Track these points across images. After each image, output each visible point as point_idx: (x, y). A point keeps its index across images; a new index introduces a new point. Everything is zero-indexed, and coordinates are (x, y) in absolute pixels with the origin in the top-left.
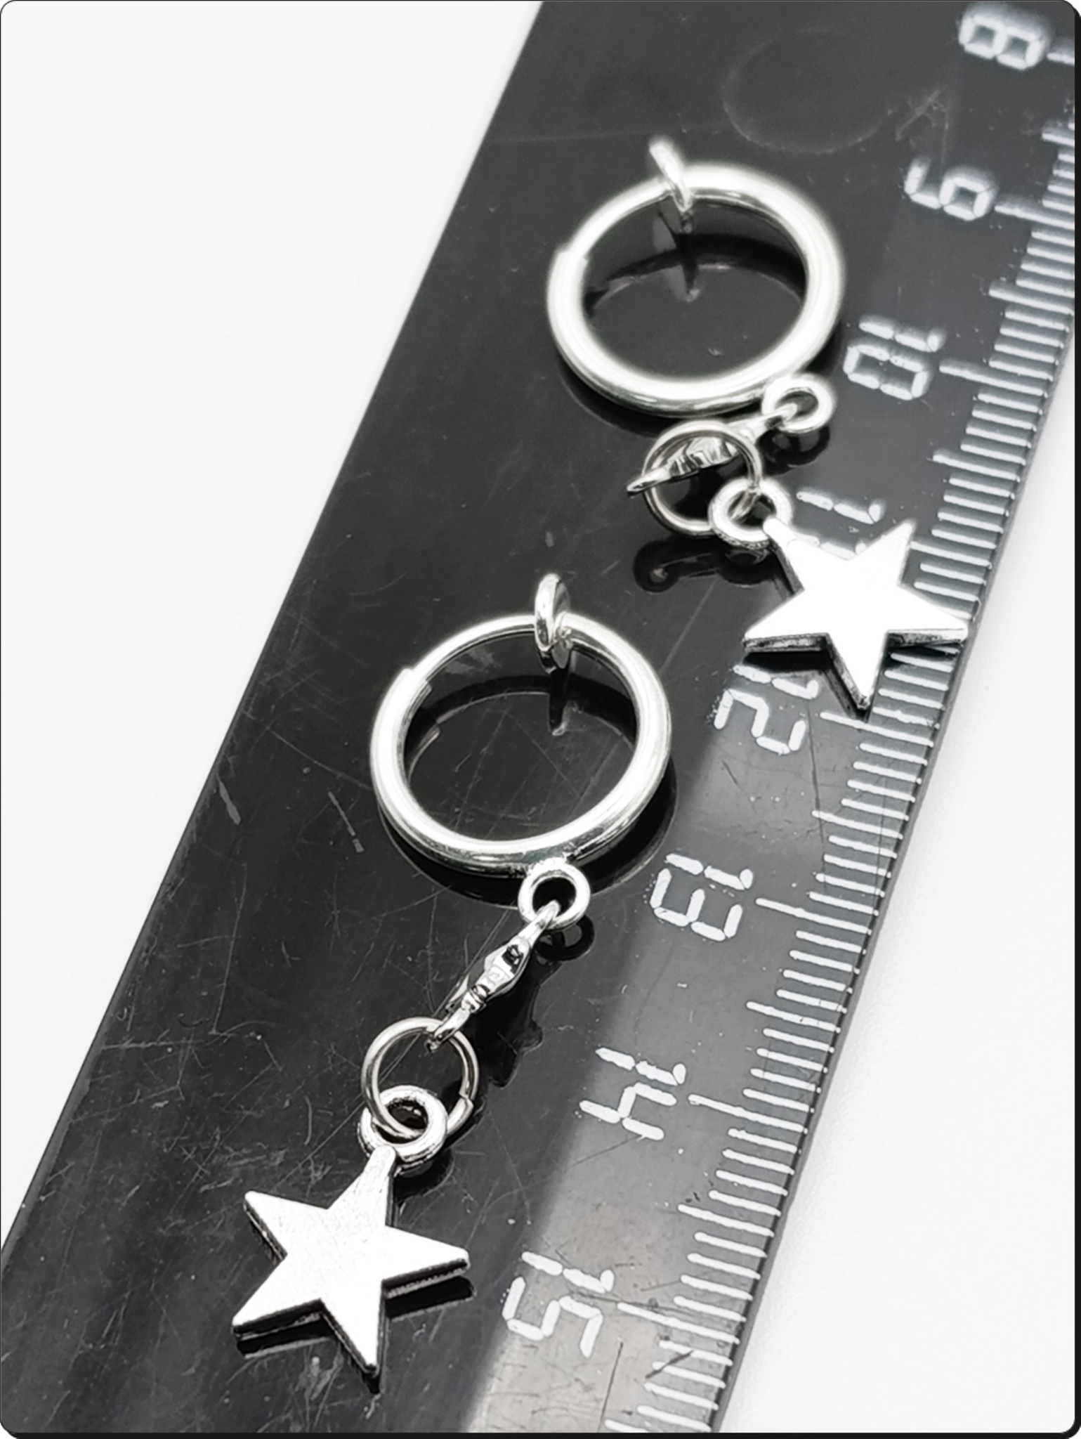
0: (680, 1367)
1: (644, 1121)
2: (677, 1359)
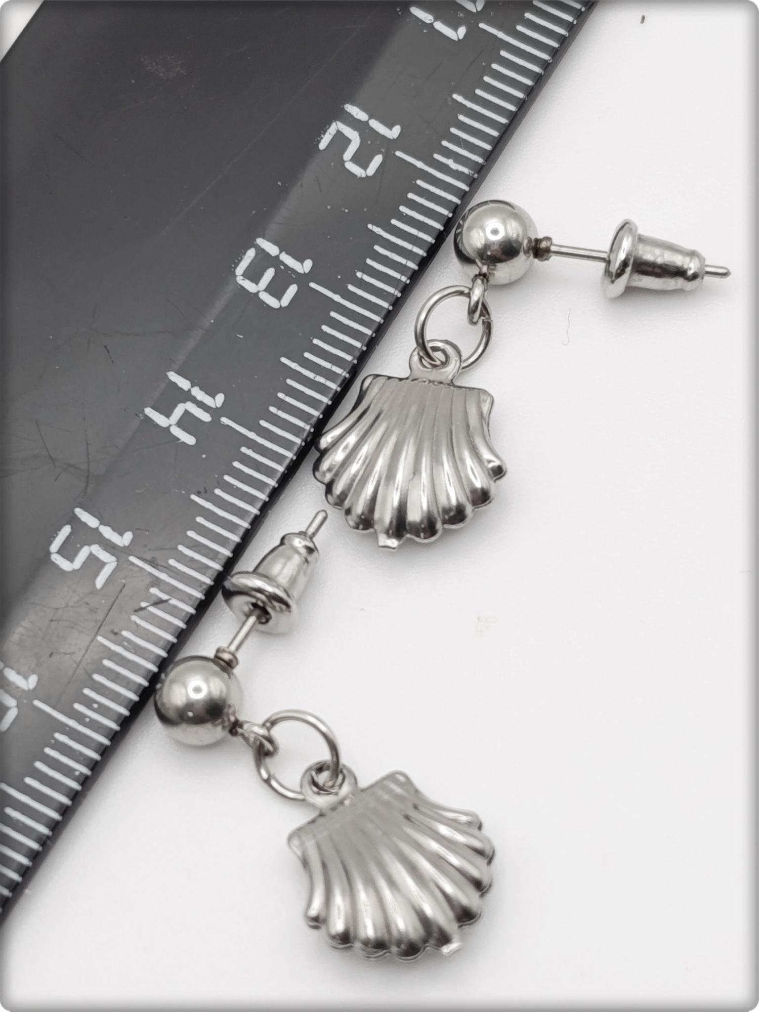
0: (159, 609)
1: (185, 429)
2: (158, 603)
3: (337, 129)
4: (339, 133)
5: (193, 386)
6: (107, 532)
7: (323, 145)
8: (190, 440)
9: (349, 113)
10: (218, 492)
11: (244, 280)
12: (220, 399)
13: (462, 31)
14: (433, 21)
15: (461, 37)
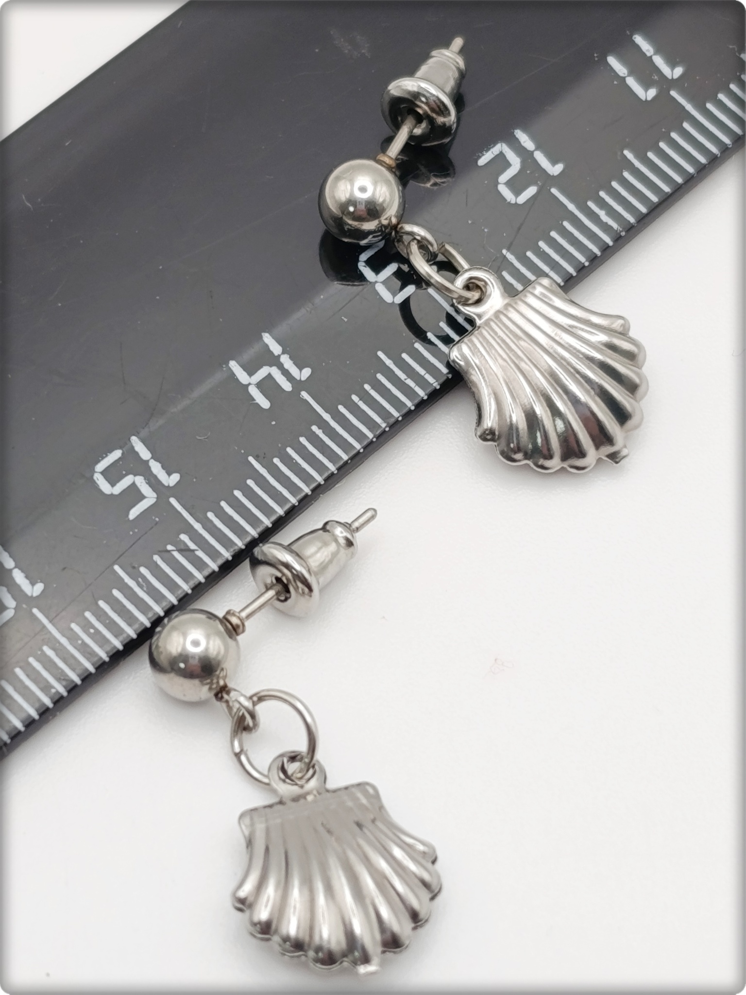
0: (183, 556)
1: (263, 392)
2: (185, 550)
3: (501, 150)
4: (501, 155)
5: (283, 353)
6: (156, 468)
7: (482, 161)
8: (265, 404)
9: (517, 139)
10: (276, 461)
11: (365, 266)
12: (306, 372)
13: (652, 93)
14: (626, 75)
15: (649, 98)
